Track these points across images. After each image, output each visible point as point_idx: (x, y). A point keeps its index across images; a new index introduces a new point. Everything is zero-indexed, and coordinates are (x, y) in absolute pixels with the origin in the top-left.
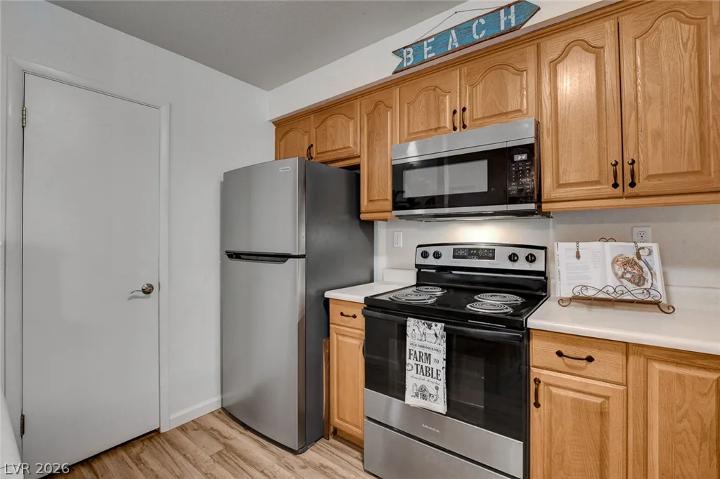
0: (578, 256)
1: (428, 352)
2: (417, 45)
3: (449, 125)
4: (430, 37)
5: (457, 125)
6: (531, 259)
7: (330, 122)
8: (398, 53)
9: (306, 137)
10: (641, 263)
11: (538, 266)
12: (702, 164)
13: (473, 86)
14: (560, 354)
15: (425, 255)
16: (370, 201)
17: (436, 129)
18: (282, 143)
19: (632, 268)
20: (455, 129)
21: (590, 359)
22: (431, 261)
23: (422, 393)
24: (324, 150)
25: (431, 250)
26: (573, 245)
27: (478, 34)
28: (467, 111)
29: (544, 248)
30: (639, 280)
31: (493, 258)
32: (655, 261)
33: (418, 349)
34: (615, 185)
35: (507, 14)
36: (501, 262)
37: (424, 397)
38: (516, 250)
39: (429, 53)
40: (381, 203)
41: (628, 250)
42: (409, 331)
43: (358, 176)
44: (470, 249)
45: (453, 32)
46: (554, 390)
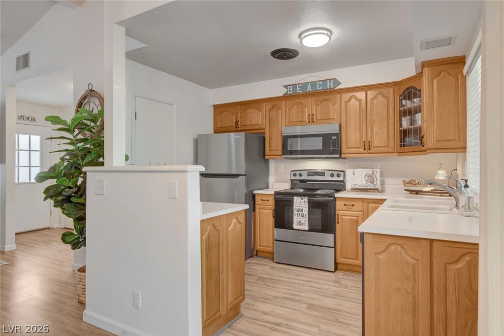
0: (354, 174)
1: (302, 208)
2: (294, 86)
3: (307, 121)
4: (300, 84)
5: (310, 121)
6: (339, 176)
7: (249, 111)
8: (286, 87)
9: (234, 116)
10: (374, 176)
11: (341, 178)
12: (388, 144)
13: (317, 106)
14: (345, 205)
15: (295, 175)
16: (270, 150)
17: (301, 121)
18: (219, 117)
19: (371, 178)
20: (309, 122)
21: (353, 205)
22: (298, 178)
23: (300, 223)
24: (245, 124)
25: (298, 173)
26: (353, 170)
27: (319, 87)
28: (314, 116)
29: (343, 171)
30: (372, 182)
31: (324, 176)
32: (378, 175)
33: (298, 208)
34: (365, 149)
35: (330, 82)
36: (327, 177)
37: (300, 225)
38: (333, 172)
39: (299, 90)
40: (275, 151)
41: (370, 171)
42: (294, 201)
43: (264, 138)
44: (315, 172)
45: (309, 84)
46: (343, 217)
